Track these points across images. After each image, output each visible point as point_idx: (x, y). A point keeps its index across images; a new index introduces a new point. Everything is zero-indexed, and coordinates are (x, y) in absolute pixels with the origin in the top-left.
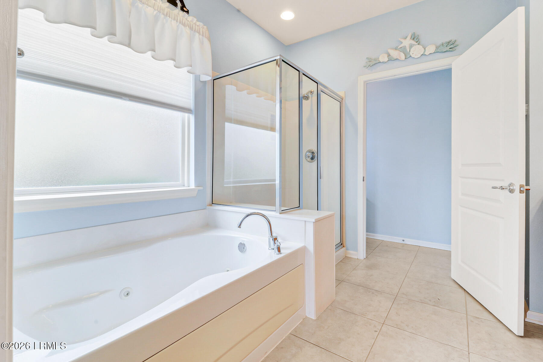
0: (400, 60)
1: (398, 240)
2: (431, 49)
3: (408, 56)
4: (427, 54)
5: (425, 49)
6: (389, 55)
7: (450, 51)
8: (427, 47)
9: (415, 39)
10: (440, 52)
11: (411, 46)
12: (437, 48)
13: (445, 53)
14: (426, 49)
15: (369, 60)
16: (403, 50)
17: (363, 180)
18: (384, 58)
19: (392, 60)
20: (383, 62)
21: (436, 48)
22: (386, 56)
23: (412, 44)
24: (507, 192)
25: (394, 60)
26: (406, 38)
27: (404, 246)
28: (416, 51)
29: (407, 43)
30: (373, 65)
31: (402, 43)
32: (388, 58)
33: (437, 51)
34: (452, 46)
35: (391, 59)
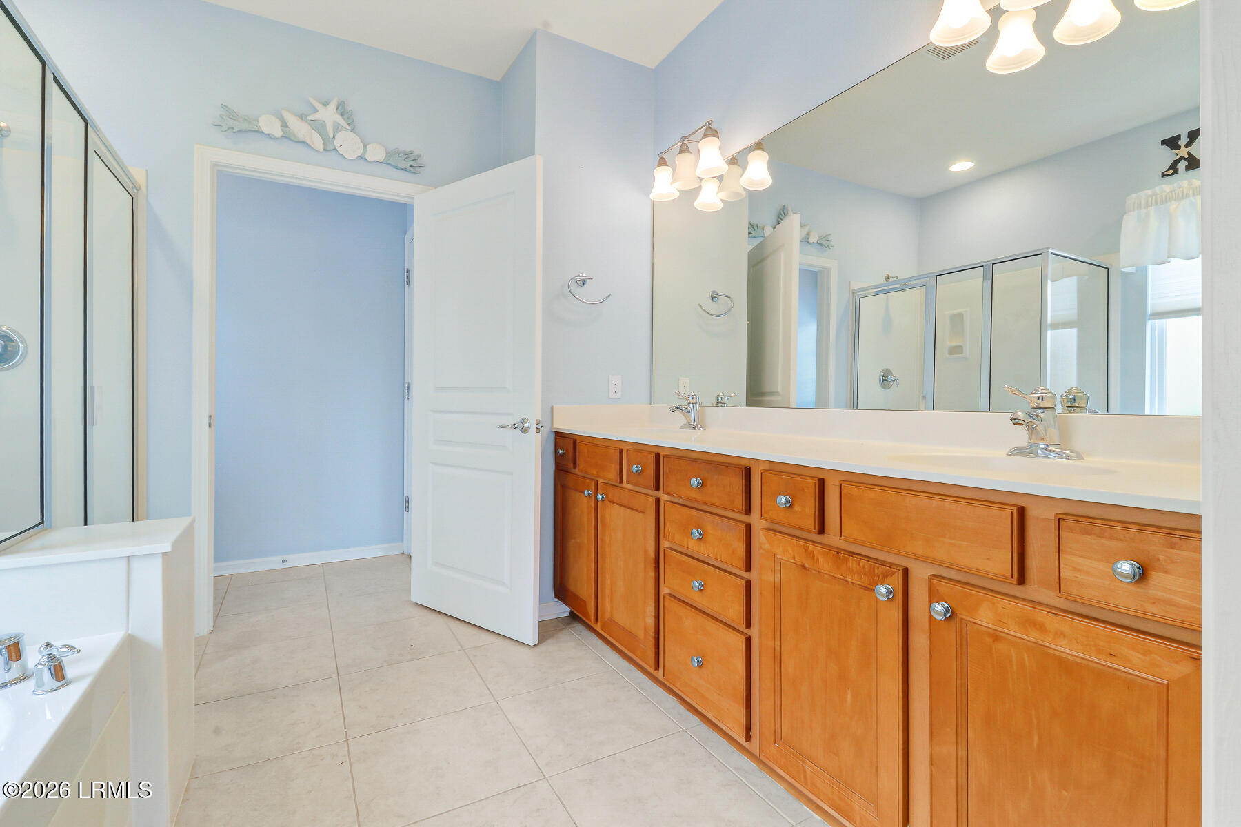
0: (312, 148)
1: (271, 563)
2: (376, 153)
3: (328, 146)
4: (370, 159)
5: (365, 146)
6: (285, 125)
7: (410, 171)
8: (369, 144)
9: (346, 117)
10: (394, 167)
11: (337, 128)
12: (389, 154)
13: (402, 171)
14: (368, 147)
15: (229, 112)
16: (319, 127)
17: (210, 426)
18: (269, 125)
19: (293, 138)
20: (269, 134)
21: (387, 154)
22: (278, 124)
23: (339, 124)
24: (518, 431)
25: (296, 140)
26: (325, 104)
27: (287, 574)
28: (347, 143)
29: (328, 115)
30: (240, 131)
31: (316, 111)
32: (283, 131)
33: (389, 162)
34: (413, 164)
35: (288, 136)
